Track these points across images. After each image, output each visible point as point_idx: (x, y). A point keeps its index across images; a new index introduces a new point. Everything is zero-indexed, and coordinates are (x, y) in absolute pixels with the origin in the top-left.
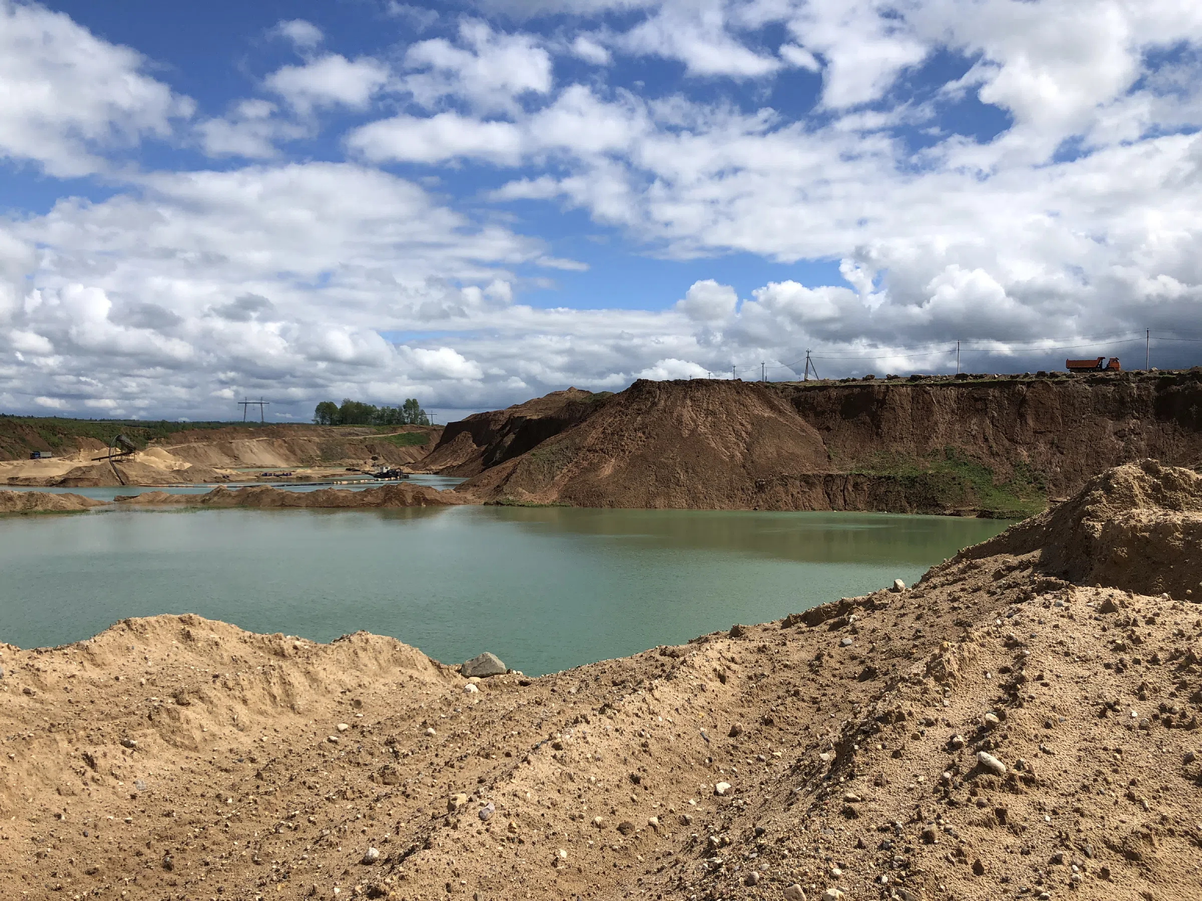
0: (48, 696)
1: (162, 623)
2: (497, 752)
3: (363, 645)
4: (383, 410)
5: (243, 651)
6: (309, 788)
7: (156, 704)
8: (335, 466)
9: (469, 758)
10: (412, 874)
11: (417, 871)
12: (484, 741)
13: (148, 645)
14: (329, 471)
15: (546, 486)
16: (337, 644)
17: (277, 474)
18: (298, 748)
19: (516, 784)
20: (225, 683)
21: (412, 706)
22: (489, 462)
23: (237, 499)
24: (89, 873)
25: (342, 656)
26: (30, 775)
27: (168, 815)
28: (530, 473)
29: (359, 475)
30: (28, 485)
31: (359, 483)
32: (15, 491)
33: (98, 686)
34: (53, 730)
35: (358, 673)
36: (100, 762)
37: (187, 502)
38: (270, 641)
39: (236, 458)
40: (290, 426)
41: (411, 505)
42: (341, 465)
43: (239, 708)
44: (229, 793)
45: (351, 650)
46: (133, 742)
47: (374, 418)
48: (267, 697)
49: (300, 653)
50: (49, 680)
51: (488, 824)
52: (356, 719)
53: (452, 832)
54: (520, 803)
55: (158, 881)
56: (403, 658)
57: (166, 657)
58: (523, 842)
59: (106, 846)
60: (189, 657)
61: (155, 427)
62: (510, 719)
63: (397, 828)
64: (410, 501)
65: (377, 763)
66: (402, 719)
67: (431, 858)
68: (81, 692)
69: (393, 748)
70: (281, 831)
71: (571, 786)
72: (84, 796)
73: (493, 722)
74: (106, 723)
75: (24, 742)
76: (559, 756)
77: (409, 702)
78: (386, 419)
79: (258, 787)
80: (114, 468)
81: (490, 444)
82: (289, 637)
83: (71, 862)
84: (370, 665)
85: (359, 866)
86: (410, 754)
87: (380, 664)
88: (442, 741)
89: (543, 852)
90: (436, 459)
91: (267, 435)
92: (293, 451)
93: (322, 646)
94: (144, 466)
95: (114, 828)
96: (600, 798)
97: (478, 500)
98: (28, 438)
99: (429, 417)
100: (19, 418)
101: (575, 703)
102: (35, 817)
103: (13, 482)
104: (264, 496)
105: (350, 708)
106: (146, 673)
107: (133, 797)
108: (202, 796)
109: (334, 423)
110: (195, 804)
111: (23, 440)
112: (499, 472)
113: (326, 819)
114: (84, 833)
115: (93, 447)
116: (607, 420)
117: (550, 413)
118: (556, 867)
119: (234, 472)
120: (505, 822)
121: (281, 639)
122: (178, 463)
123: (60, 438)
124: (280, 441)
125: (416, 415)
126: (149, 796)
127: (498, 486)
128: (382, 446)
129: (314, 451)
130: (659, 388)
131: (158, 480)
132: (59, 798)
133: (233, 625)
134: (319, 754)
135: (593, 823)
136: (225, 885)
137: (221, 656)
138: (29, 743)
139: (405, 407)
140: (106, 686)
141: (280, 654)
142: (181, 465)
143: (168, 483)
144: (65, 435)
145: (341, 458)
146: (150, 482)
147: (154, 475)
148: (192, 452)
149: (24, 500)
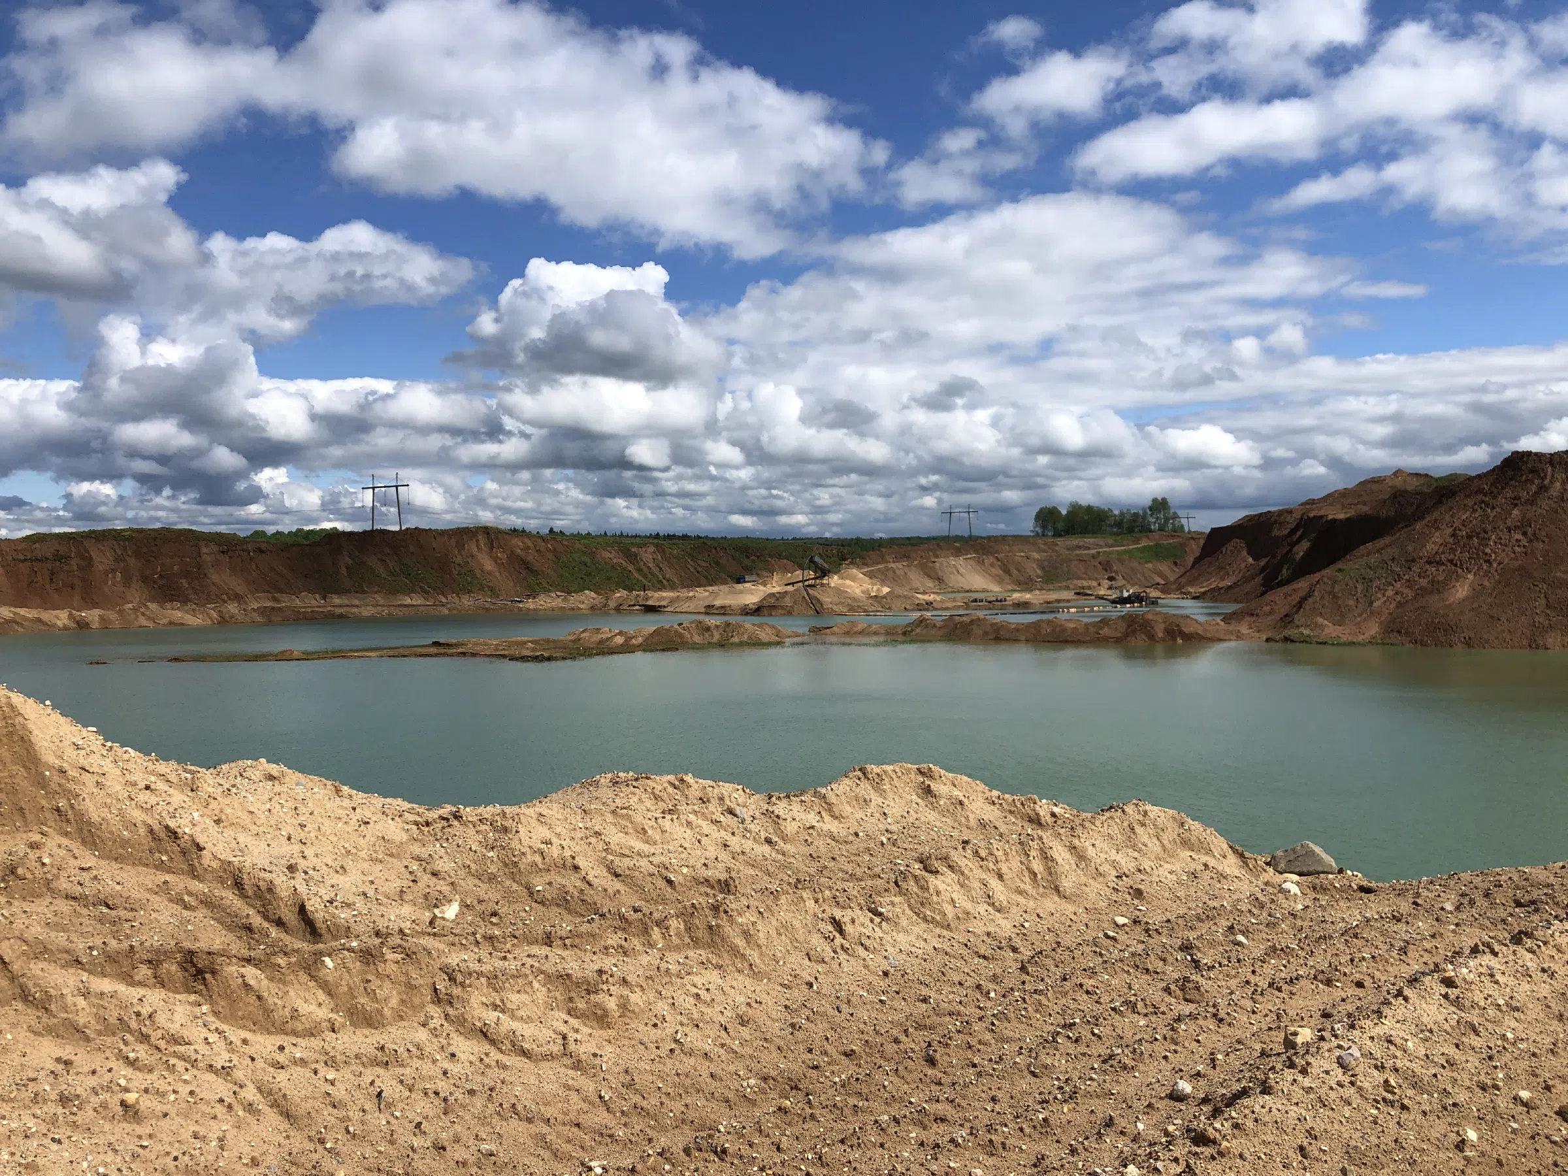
0: (788, 847)
1: (900, 774)
2: (1342, 978)
3: (1141, 818)
4: (1122, 514)
5: (991, 814)
6: (1088, 992)
7: (902, 868)
8: (1060, 588)
9: (1303, 982)
10: (1250, 1124)
11: (1256, 1120)
12: (1320, 961)
13: (885, 798)
14: (1053, 596)
15: (1360, 615)
16: (1107, 814)
17: (989, 599)
18: (1067, 940)
19: (1387, 1026)
20: (977, 852)
21: (1212, 904)
22: (1271, 581)
23: (942, 630)
24: (846, 1054)
25: (1115, 830)
26: (780, 934)
27: (925, 1000)
28: (1335, 597)
29: (1092, 601)
30: (724, 614)
31: (1092, 611)
32: (712, 621)
33: (837, 841)
34: (800, 886)
35: (1136, 854)
36: (849, 928)
37: (887, 633)
38: (1022, 804)
39: (940, 580)
40: (1003, 539)
41: (1163, 640)
42: (1067, 588)
43: (994, 883)
44: (991, 986)
45: (1126, 824)
46: (880, 909)
47: (1110, 525)
48: (1026, 873)
49: (1059, 822)
50: (789, 829)
51: (1353, 1076)
52: (1138, 913)
53: (1300, 1078)
54: (1399, 1053)
55: (921, 1076)
56: (1193, 839)
57: (906, 815)
58: (1408, 1109)
59: (862, 1026)
60: (931, 816)
61: (849, 545)
62: (1356, 936)
63: (1213, 1060)
64: (1160, 635)
65: (1172, 973)
66: (1199, 919)
67: (1274, 1107)
68: (821, 845)
69: (1191, 955)
70: (1059, 1041)
71: (1477, 1042)
72: (835, 966)
73: (1331, 937)
74: (851, 884)
75: (772, 897)
76: (1452, 997)
77: (1206, 898)
78: (1125, 526)
79: (1024, 983)
80: (808, 594)
81: (1274, 557)
82: (1044, 801)
83: (827, 1039)
84: (1150, 845)
85: (1166, 1101)
86: (1217, 965)
87: (1163, 846)
88: (1258, 953)
89: (1439, 1127)
90: (1196, 579)
91: (976, 552)
92: (1008, 572)
93: (1089, 815)
94: (839, 591)
95: (869, 1007)
96: (1524, 1064)
97: (1258, 635)
98: (723, 561)
99: (1184, 521)
100: (713, 539)
101: (1457, 925)
102: (786, 982)
103: (710, 610)
104: (974, 627)
105: (1128, 897)
106: (887, 831)
107: (886, 974)
108: (960, 984)
109: (1057, 534)
110: (953, 993)
111: (717, 563)
112: (1287, 595)
113: (1114, 1034)
114: (838, 1008)
115: (786, 570)
116: (1462, 515)
117: (1365, 509)
118: (1462, 1151)
119: (938, 598)
120: (1379, 1077)
121: (1035, 803)
122: (875, 588)
123: (753, 561)
124: (992, 559)
125: (1167, 519)
126: (903, 976)
127: (1286, 616)
128: (1121, 561)
129: (1034, 570)
130: (1552, 465)
131: (854, 607)
132: (808, 963)
133: (978, 782)
134: (1095, 952)
135: (1516, 1099)
136: (1000, 1095)
137: (967, 818)
138: (777, 899)
139: (1151, 508)
140: (846, 842)
141: (1036, 821)
142: (878, 590)
143: (865, 611)
144: (758, 557)
145: (1068, 579)
146: (845, 610)
147: (850, 601)
148: (890, 574)
149: (721, 630)
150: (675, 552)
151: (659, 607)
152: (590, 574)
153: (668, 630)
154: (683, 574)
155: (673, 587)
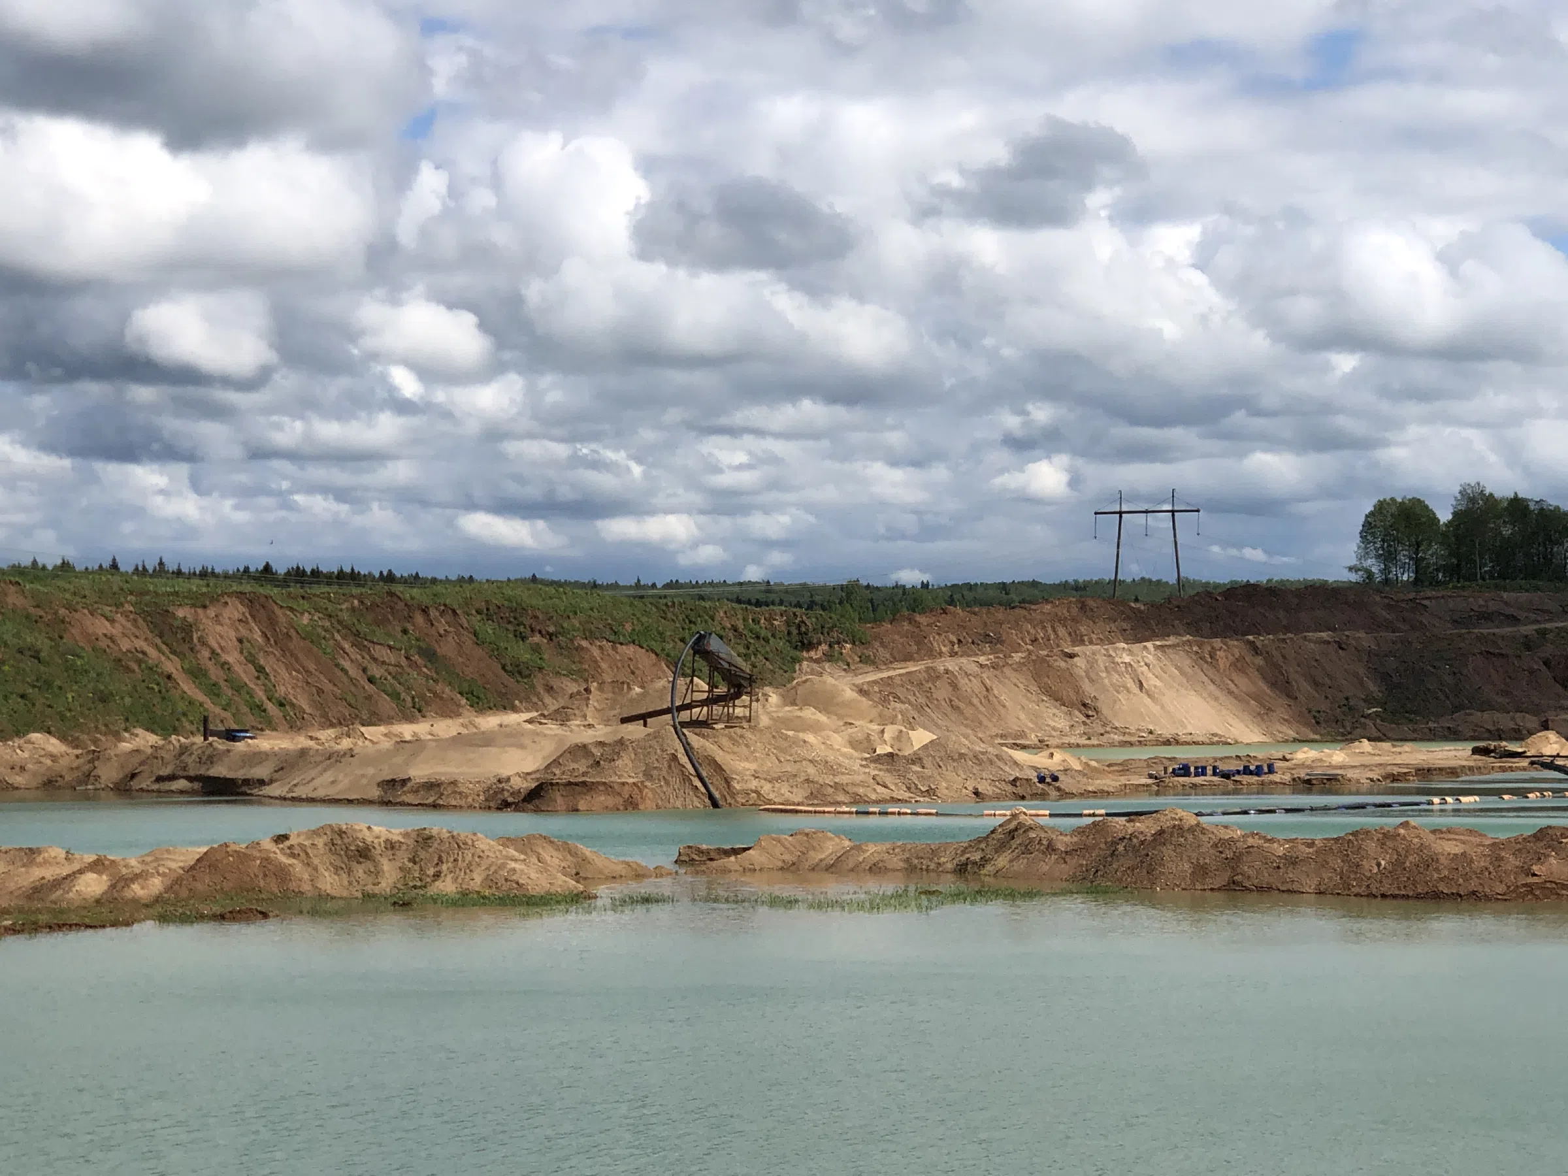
8: (1434, 735)
14: (1408, 757)
17: (1223, 767)
23: (1073, 861)
32: (385, 827)
37: (911, 869)
39: (1087, 708)
42: (1455, 734)
61: (824, 605)
80: (688, 749)
91: (1193, 627)
94: (781, 740)
98: (447, 648)
103: (388, 793)
104: (1168, 851)
111: (430, 655)
115: (628, 676)
119: (1077, 762)
122: (890, 731)
123: (536, 649)
124: (1237, 650)
129: (1358, 679)
131: (822, 791)
142: (899, 737)
143: (857, 800)
144: (551, 636)
145: (1457, 708)
146: (798, 795)
147: (811, 770)
148: (942, 692)
149: (403, 857)
150: (305, 619)
151: (246, 782)
152: (48, 684)
153: (242, 857)
154: (328, 687)
155: (295, 723)
